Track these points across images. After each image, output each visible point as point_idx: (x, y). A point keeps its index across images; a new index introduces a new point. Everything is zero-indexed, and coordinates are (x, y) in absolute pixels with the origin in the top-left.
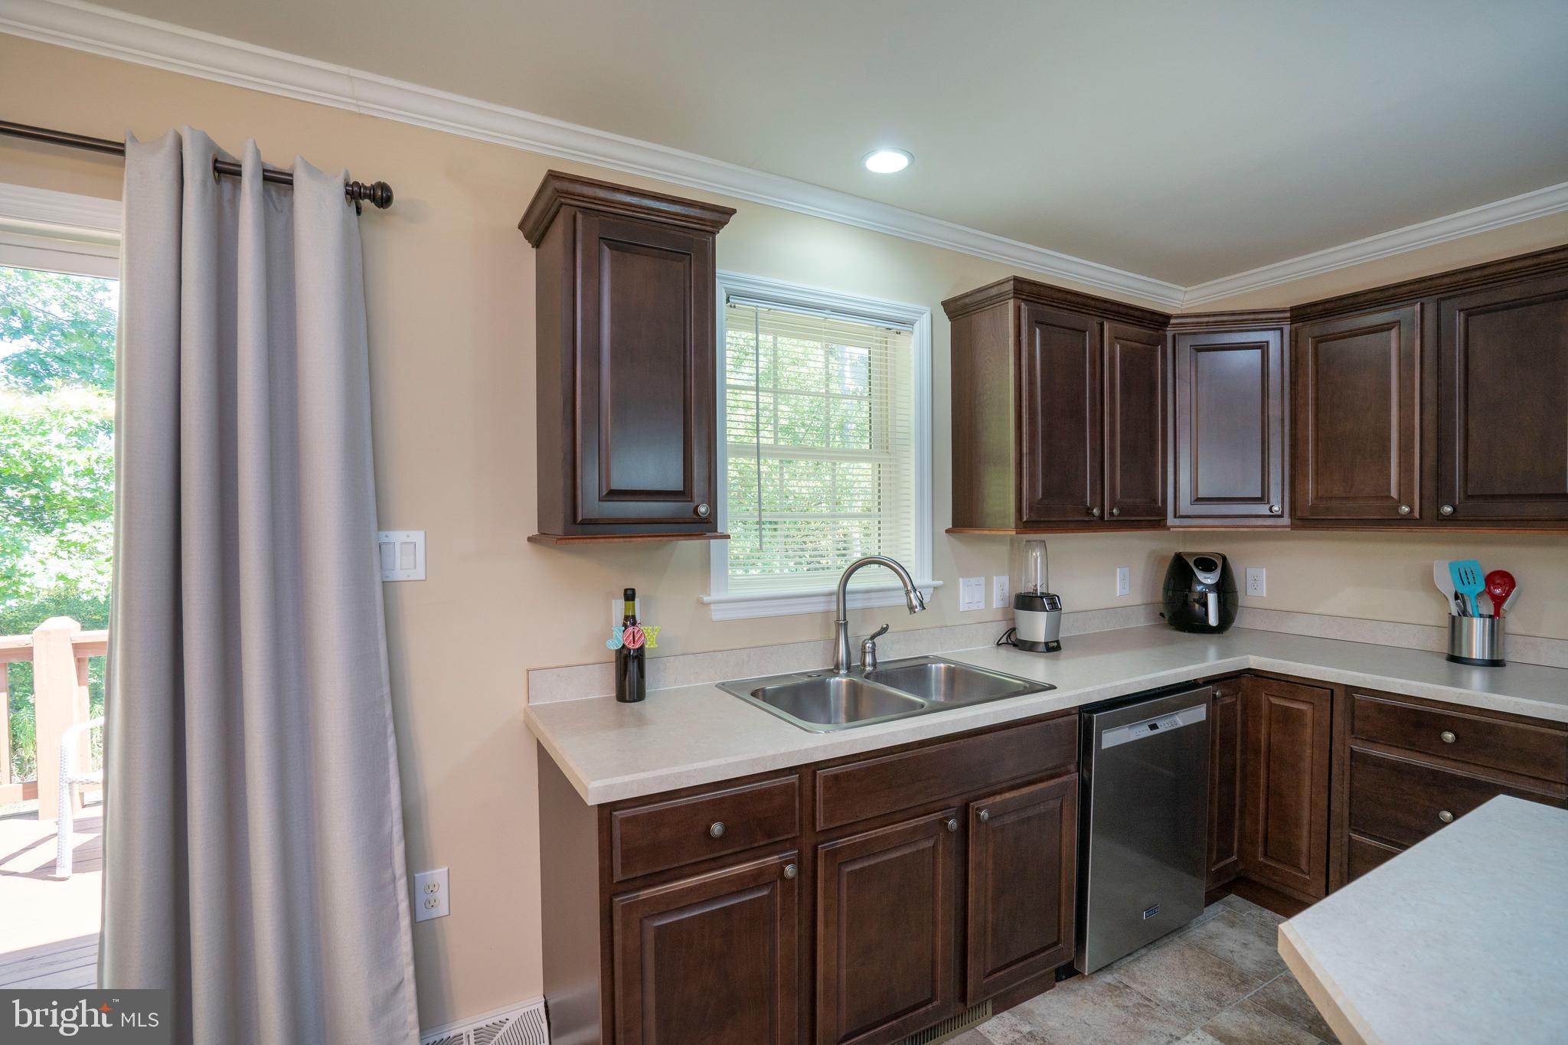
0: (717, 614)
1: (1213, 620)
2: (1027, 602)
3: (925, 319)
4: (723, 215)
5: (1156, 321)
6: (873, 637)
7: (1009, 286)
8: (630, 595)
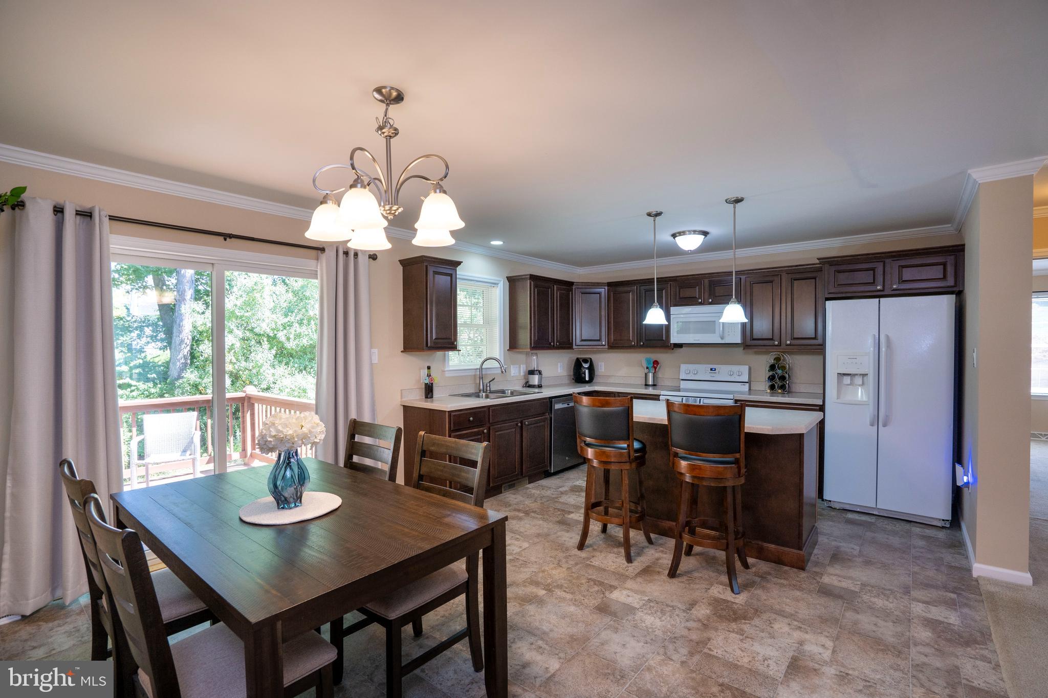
0: (447, 375)
1: (587, 379)
2: (531, 372)
3: (502, 282)
4: (459, 263)
5: (569, 285)
6: (490, 382)
7: (529, 276)
8: (429, 368)
